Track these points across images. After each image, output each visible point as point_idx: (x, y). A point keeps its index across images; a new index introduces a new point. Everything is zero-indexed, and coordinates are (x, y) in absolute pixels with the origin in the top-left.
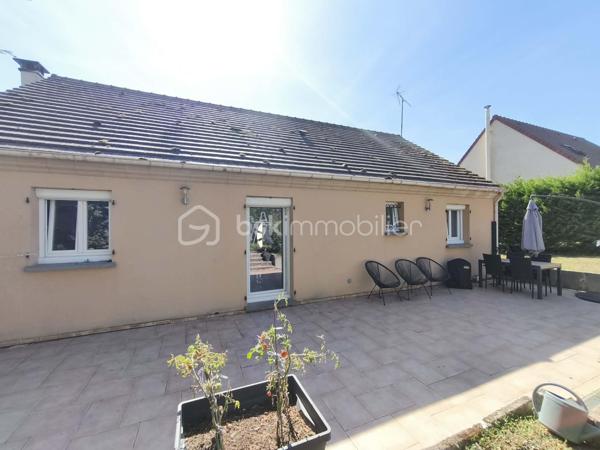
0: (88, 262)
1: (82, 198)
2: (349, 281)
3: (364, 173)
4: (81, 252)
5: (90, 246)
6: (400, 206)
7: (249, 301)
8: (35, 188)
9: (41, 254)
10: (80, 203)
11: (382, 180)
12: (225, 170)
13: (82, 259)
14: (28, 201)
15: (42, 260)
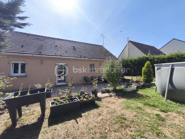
0: (21, 76)
1: (20, 63)
2: (81, 81)
3: (85, 57)
4: (20, 73)
5: (21, 73)
6: (94, 64)
7: (57, 85)
8: (10, 61)
9: (11, 74)
10: (19, 64)
11: (88, 59)
12: (51, 57)
13: (20, 75)
14: (9, 63)
15: (11, 75)
